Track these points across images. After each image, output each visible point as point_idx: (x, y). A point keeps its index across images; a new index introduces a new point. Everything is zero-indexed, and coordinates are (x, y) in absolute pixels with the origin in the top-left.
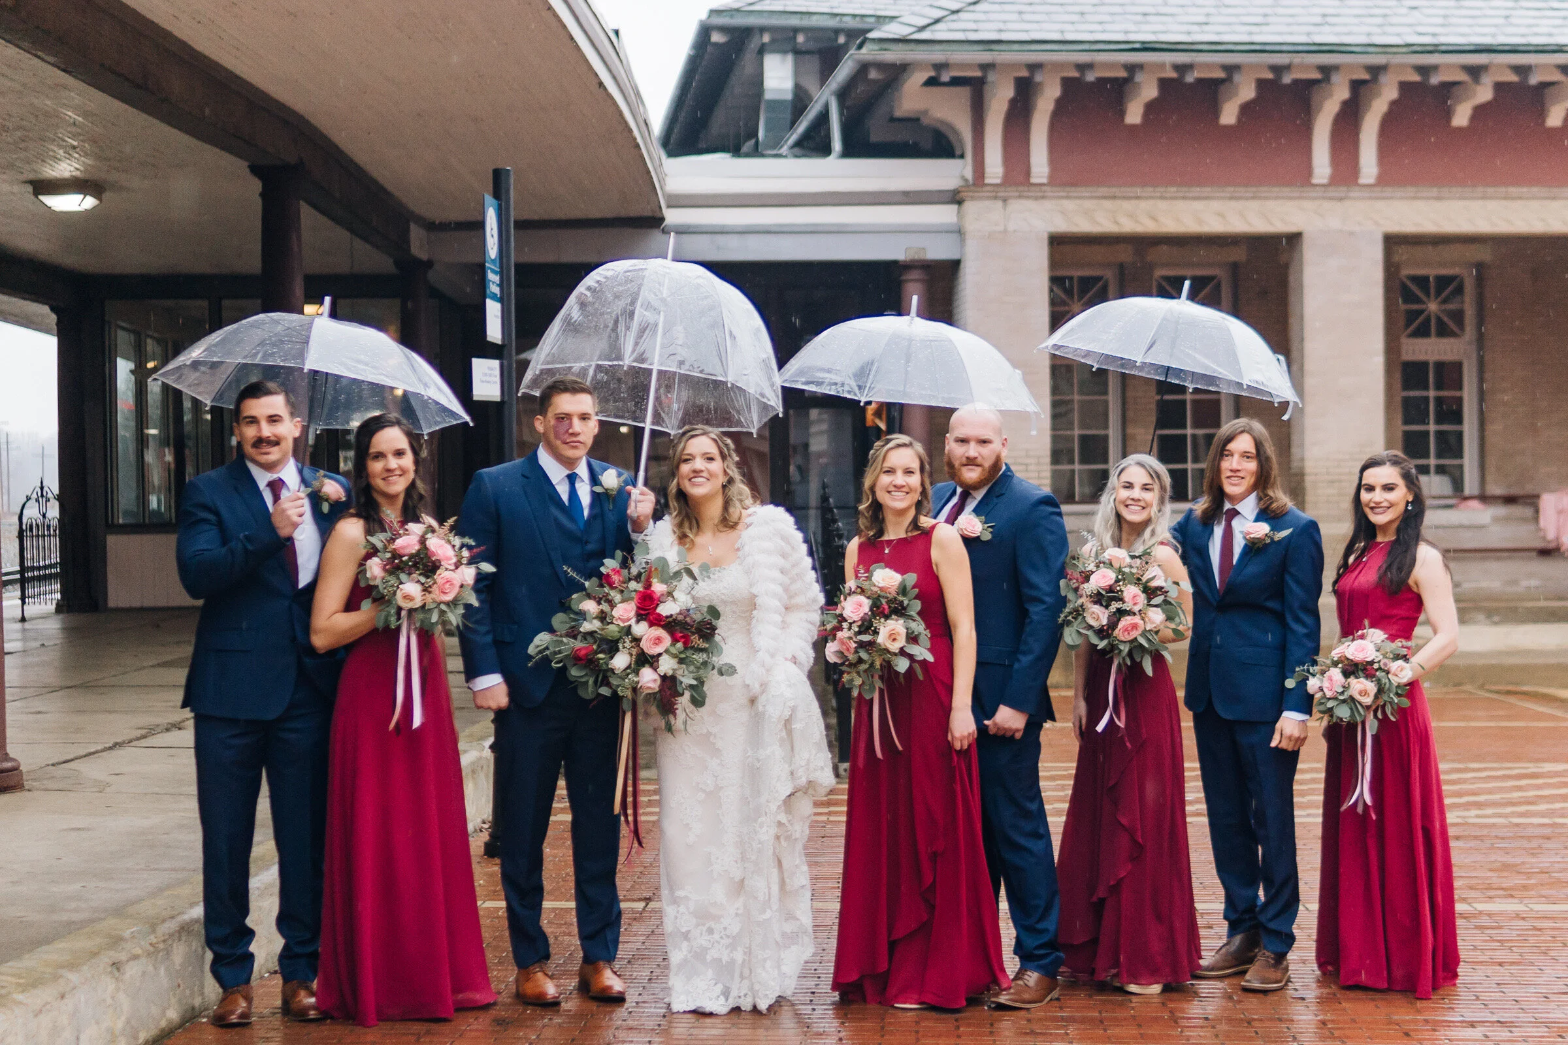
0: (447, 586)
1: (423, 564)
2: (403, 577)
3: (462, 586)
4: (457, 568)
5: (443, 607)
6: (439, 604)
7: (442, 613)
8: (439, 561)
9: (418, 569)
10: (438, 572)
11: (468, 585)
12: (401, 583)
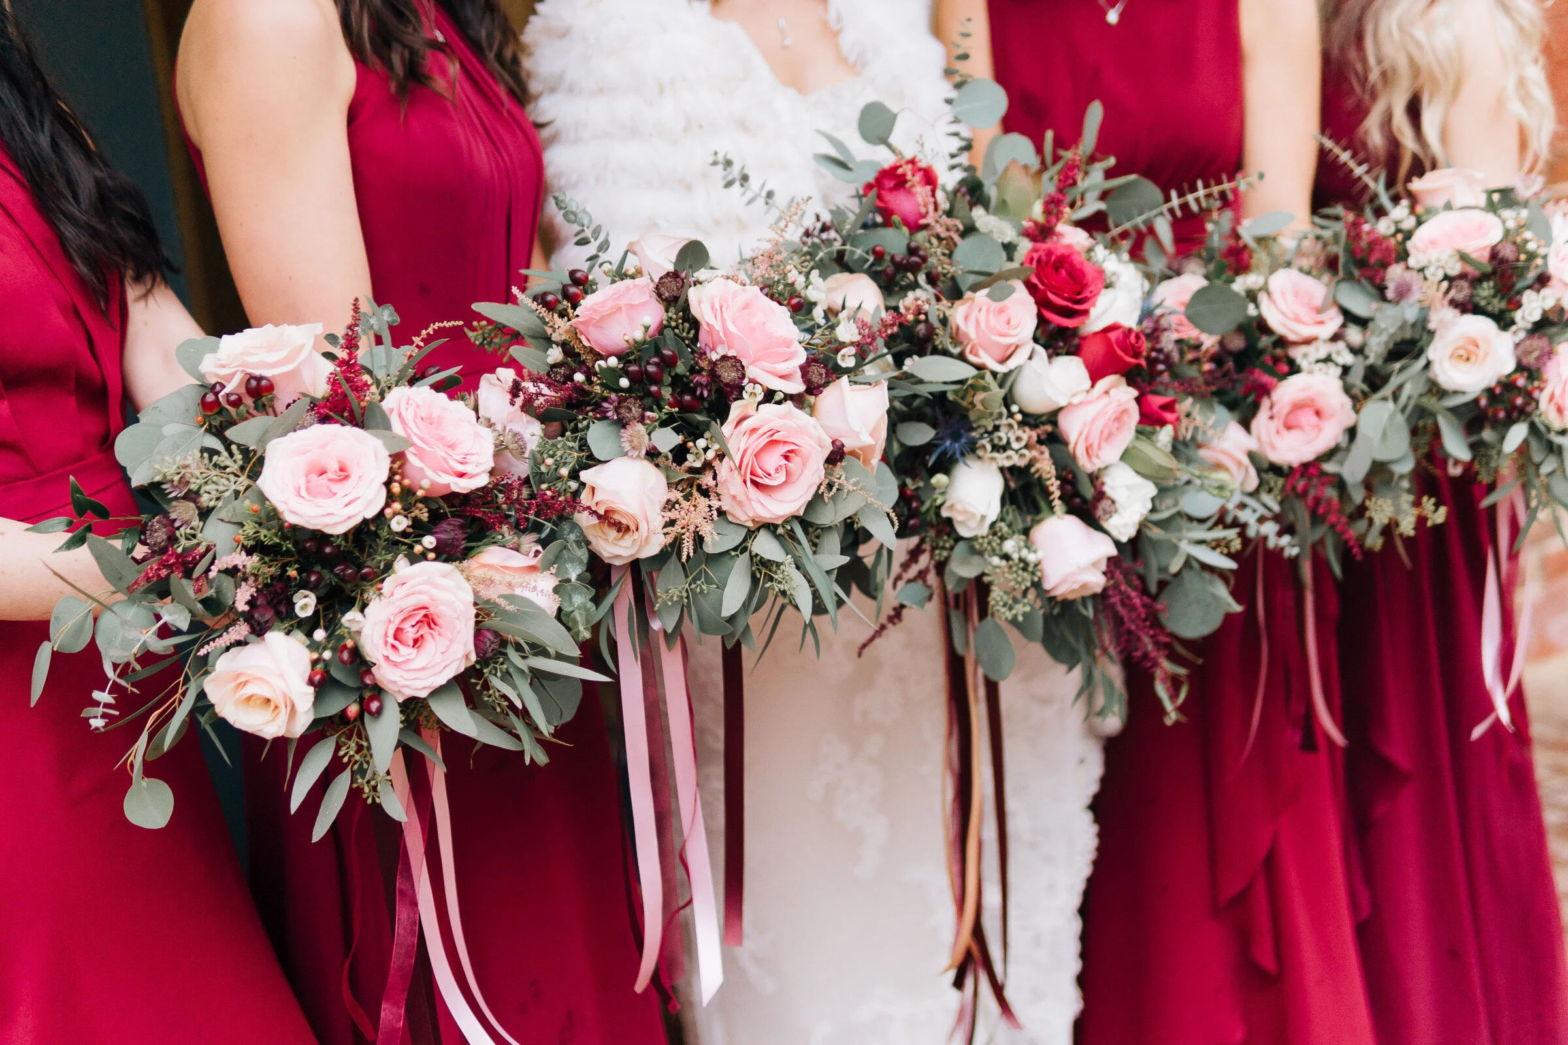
0: (773, 460)
1: (678, 383)
2: (598, 435)
3: (836, 456)
4: (813, 389)
5: (766, 547)
6: (751, 534)
7: (762, 569)
8: (737, 363)
9: (657, 402)
10: (736, 409)
11: (866, 452)
12: (591, 461)
